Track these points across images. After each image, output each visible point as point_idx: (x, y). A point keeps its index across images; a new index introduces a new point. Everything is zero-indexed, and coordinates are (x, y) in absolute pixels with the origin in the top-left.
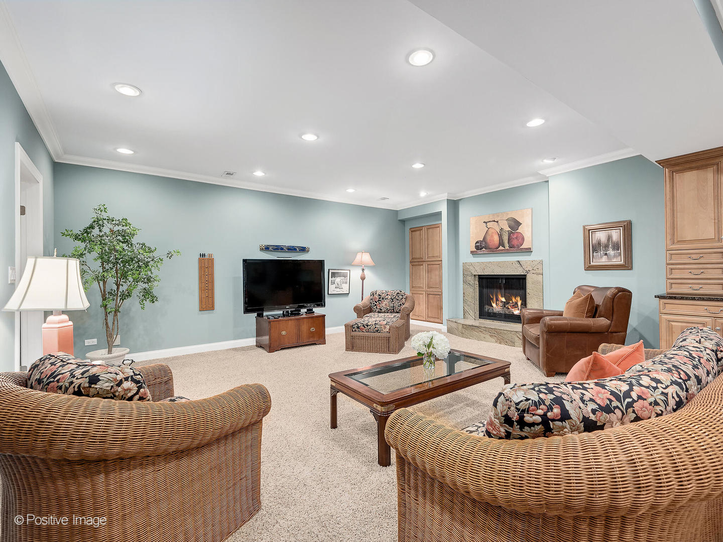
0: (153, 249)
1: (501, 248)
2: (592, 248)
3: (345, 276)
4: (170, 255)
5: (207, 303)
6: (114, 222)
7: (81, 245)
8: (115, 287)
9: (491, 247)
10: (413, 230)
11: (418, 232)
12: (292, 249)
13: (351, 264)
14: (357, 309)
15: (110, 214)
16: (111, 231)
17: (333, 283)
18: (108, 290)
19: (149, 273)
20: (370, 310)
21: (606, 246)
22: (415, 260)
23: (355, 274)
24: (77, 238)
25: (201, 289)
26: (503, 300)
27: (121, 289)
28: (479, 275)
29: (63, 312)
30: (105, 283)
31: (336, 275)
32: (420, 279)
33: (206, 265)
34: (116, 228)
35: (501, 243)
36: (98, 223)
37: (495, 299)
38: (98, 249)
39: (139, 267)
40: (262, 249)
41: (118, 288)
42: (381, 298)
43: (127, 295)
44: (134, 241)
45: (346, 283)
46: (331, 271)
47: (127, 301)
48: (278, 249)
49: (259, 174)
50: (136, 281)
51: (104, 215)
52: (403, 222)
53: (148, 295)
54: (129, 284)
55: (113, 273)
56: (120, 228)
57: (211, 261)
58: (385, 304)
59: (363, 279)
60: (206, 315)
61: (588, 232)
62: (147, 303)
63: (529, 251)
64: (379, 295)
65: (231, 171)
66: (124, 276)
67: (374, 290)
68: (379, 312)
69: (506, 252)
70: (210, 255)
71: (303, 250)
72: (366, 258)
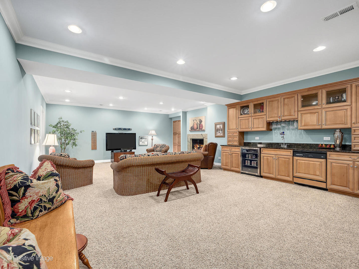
0: (76, 130)
1: (197, 129)
2: (217, 130)
3: (146, 139)
4: (81, 132)
5: (94, 147)
6: (64, 122)
7: (55, 129)
8: (64, 142)
9: (195, 129)
10: (174, 122)
11: (175, 123)
12: (125, 129)
13: (148, 134)
14: (147, 150)
15: (63, 120)
16: (63, 125)
17: (141, 141)
18: (62, 142)
19: (75, 137)
20: (153, 150)
21: (219, 130)
22: (175, 133)
23: (150, 138)
24: (53, 127)
25: (92, 142)
26: (198, 146)
27: (66, 142)
28: (192, 139)
29: (53, 146)
30: (61, 140)
31: (142, 138)
32: (176, 140)
33: (94, 135)
34: (65, 124)
35: (197, 128)
36: (59, 122)
37: (195, 146)
38: (59, 130)
39: (72, 135)
40: (114, 129)
41: (65, 142)
42: (157, 147)
43: (68, 144)
44: (70, 127)
45: (146, 141)
46: (140, 137)
47: (68, 146)
48: (120, 129)
49: (111, 105)
50: (70, 139)
51: (61, 120)
52: (171, 119)
53: (74, 144)
54: (69, 140)
55: (64, 137)
56: (66, 124)
57: (96, 133)
58: (158, 149)
59: (152, 140)
60: (94, 151)
61: (216, 125)
62: (74, 146)
63: (204, 131)
64: (157, 146)
65: (102, 104)
66: (67, 138)
67: (155, 144)
68: (156, 152)
69: (199, 131)
70: (95, 131)
71: (129, 129)
72: (153, 132)
